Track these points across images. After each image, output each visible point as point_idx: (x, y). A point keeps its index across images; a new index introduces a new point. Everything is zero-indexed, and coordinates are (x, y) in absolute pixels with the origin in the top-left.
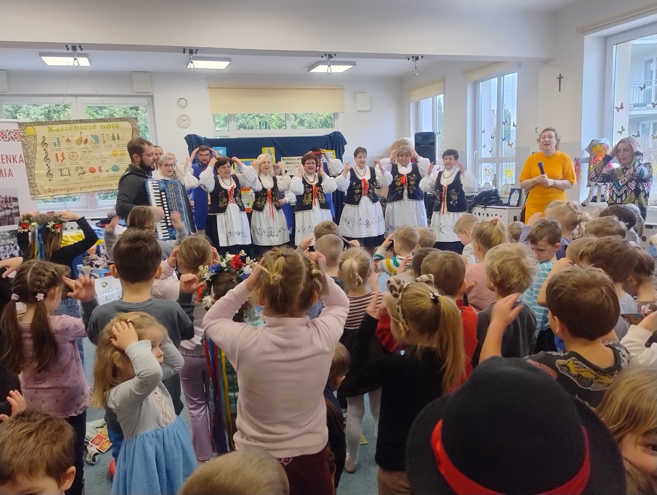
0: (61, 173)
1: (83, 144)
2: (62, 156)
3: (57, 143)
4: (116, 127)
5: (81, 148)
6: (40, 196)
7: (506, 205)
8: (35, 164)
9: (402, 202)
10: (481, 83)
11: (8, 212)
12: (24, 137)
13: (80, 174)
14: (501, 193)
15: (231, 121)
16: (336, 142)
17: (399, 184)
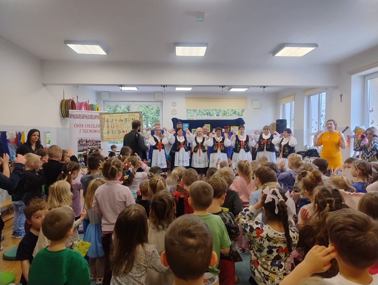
0: (112, 132)
3: (112, 121)
4: (134, 115)
5: (120, 123)
6: (104, 140)
9: (263, 152)
10: (311, 97)
15: (195, 112)
16: (239, 123)
17: (262, 143)
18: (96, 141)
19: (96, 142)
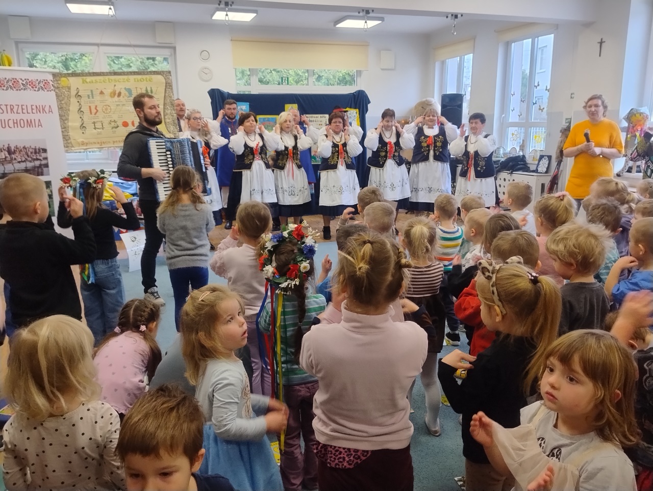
0: (95, 126)
1: (116, 96)
2: (96, 109)
3: (91, 96)
4: (150, 80)
5: (114, 101)
6: (73, 148)
7: (533, 171)
8: (68, 115)
9: (427, 163)
10: (513, 44)
11: (37, 163)
12: (58, 88)
13: (113, 128)
14: (529, 160)
15: (253, 76)
16: (359, 101)
17: (424, 145)
18: (35, 149)
19: (36, 153)
